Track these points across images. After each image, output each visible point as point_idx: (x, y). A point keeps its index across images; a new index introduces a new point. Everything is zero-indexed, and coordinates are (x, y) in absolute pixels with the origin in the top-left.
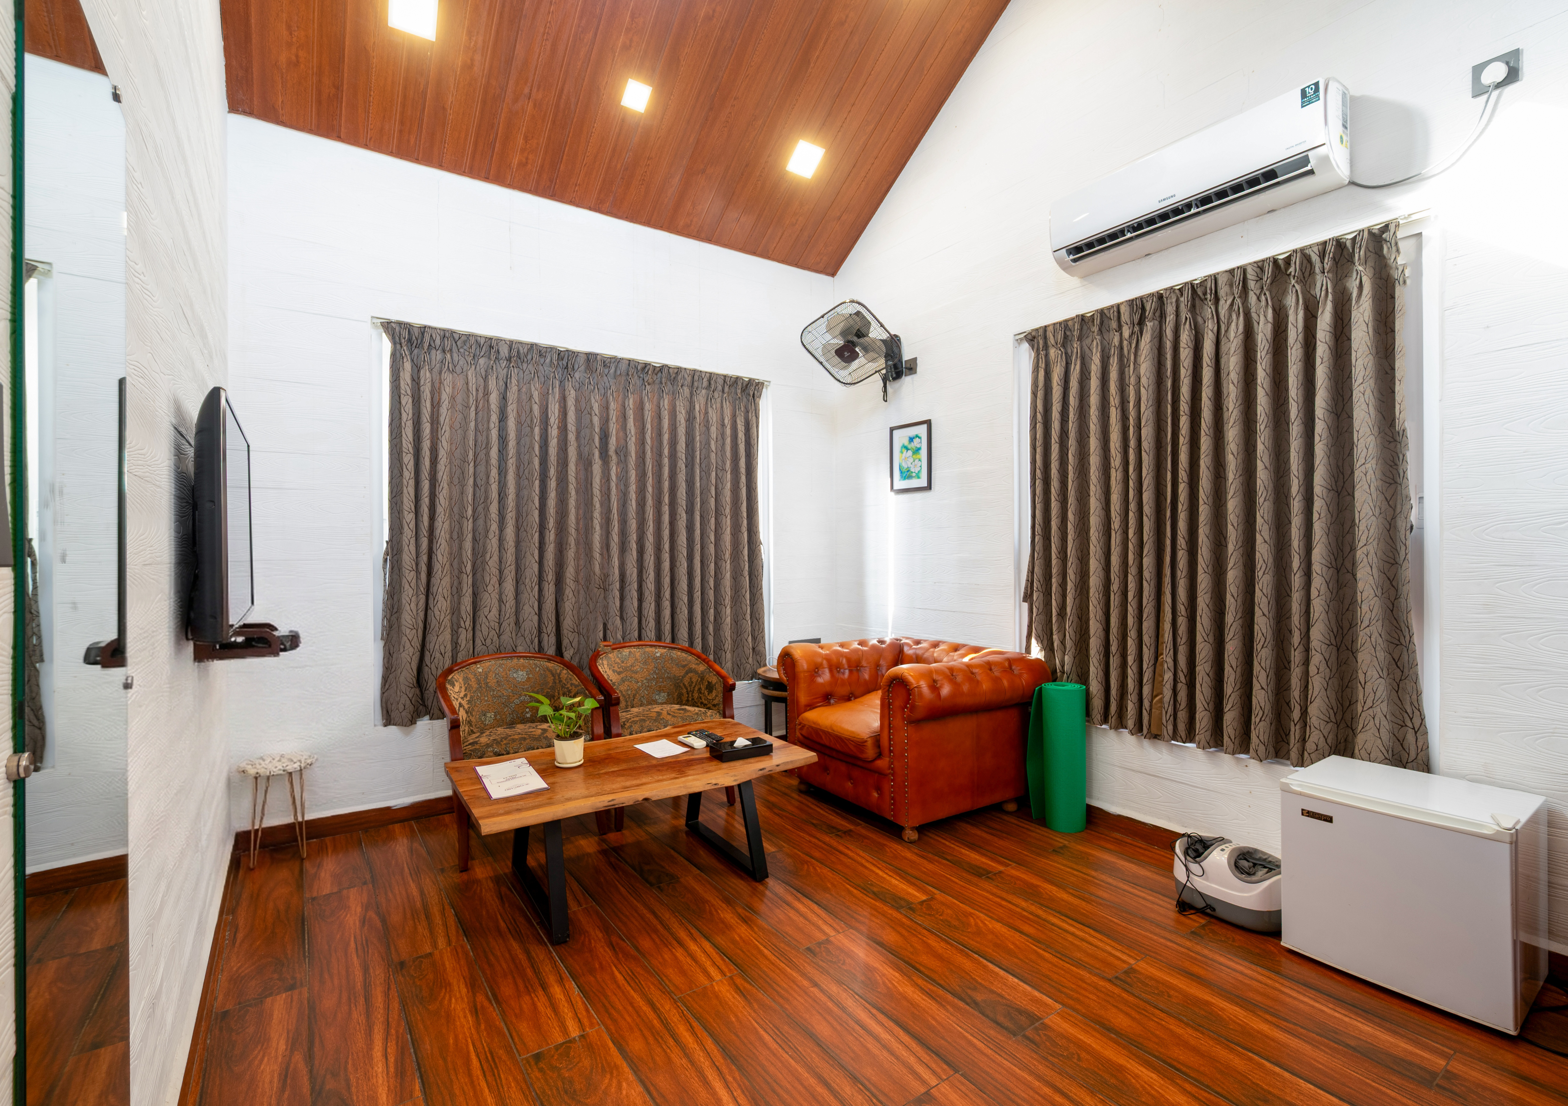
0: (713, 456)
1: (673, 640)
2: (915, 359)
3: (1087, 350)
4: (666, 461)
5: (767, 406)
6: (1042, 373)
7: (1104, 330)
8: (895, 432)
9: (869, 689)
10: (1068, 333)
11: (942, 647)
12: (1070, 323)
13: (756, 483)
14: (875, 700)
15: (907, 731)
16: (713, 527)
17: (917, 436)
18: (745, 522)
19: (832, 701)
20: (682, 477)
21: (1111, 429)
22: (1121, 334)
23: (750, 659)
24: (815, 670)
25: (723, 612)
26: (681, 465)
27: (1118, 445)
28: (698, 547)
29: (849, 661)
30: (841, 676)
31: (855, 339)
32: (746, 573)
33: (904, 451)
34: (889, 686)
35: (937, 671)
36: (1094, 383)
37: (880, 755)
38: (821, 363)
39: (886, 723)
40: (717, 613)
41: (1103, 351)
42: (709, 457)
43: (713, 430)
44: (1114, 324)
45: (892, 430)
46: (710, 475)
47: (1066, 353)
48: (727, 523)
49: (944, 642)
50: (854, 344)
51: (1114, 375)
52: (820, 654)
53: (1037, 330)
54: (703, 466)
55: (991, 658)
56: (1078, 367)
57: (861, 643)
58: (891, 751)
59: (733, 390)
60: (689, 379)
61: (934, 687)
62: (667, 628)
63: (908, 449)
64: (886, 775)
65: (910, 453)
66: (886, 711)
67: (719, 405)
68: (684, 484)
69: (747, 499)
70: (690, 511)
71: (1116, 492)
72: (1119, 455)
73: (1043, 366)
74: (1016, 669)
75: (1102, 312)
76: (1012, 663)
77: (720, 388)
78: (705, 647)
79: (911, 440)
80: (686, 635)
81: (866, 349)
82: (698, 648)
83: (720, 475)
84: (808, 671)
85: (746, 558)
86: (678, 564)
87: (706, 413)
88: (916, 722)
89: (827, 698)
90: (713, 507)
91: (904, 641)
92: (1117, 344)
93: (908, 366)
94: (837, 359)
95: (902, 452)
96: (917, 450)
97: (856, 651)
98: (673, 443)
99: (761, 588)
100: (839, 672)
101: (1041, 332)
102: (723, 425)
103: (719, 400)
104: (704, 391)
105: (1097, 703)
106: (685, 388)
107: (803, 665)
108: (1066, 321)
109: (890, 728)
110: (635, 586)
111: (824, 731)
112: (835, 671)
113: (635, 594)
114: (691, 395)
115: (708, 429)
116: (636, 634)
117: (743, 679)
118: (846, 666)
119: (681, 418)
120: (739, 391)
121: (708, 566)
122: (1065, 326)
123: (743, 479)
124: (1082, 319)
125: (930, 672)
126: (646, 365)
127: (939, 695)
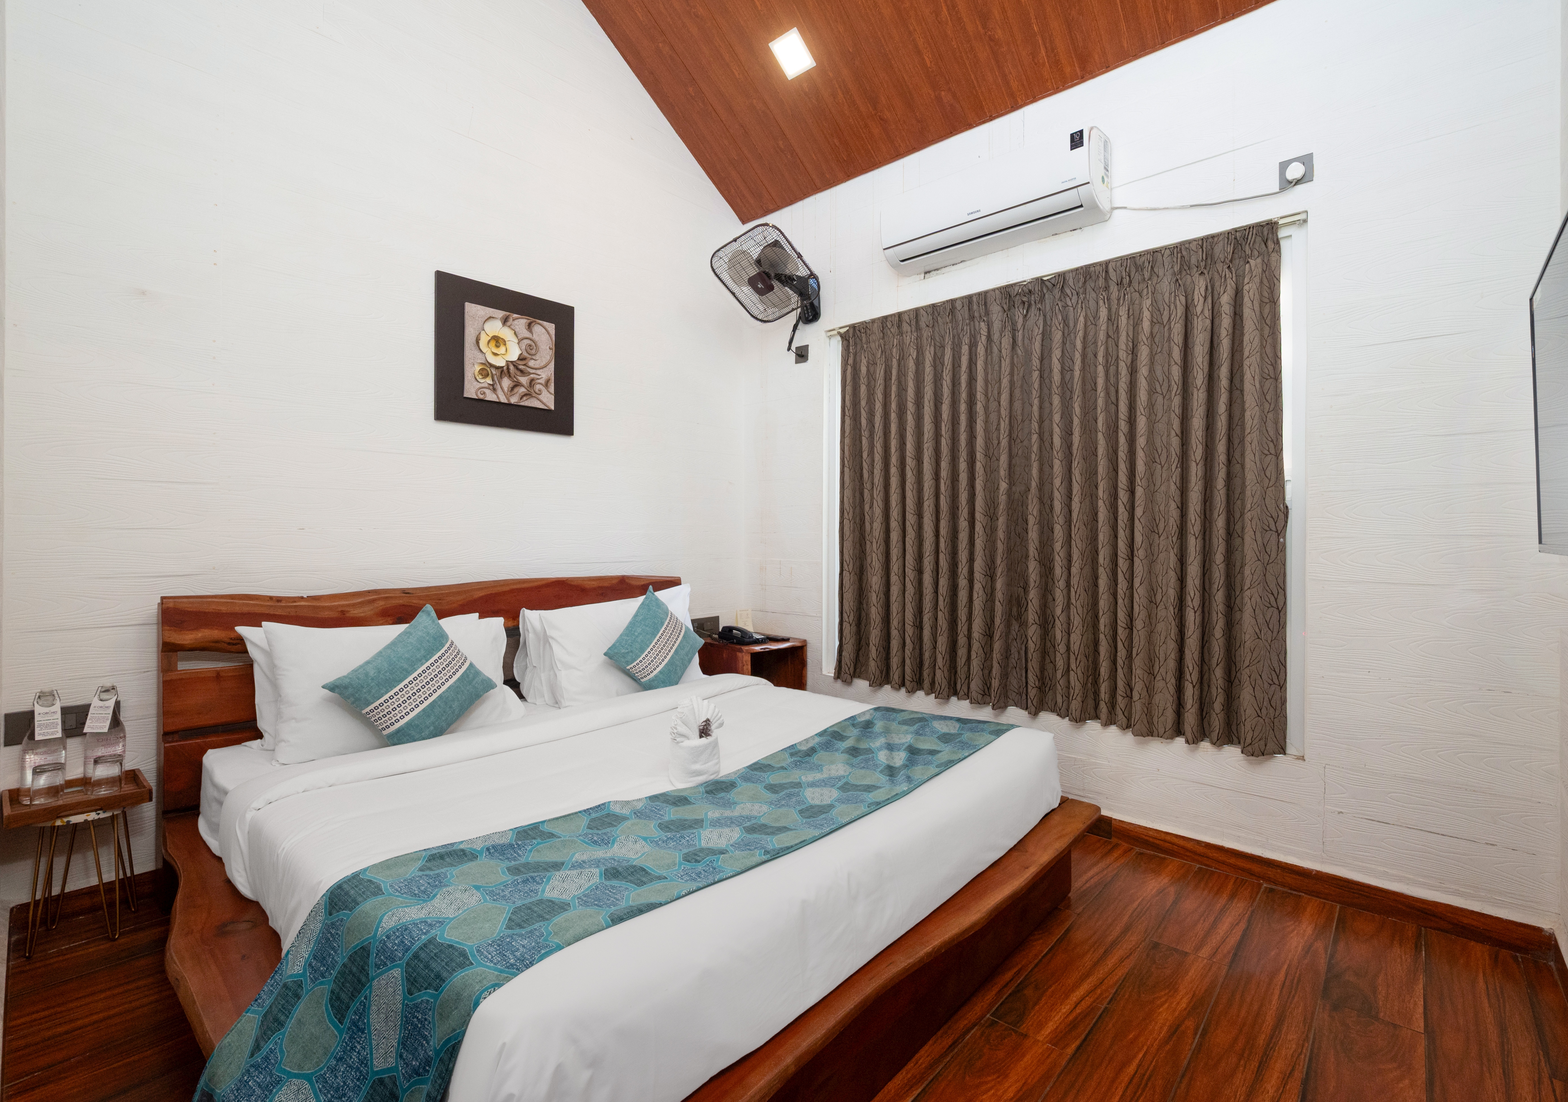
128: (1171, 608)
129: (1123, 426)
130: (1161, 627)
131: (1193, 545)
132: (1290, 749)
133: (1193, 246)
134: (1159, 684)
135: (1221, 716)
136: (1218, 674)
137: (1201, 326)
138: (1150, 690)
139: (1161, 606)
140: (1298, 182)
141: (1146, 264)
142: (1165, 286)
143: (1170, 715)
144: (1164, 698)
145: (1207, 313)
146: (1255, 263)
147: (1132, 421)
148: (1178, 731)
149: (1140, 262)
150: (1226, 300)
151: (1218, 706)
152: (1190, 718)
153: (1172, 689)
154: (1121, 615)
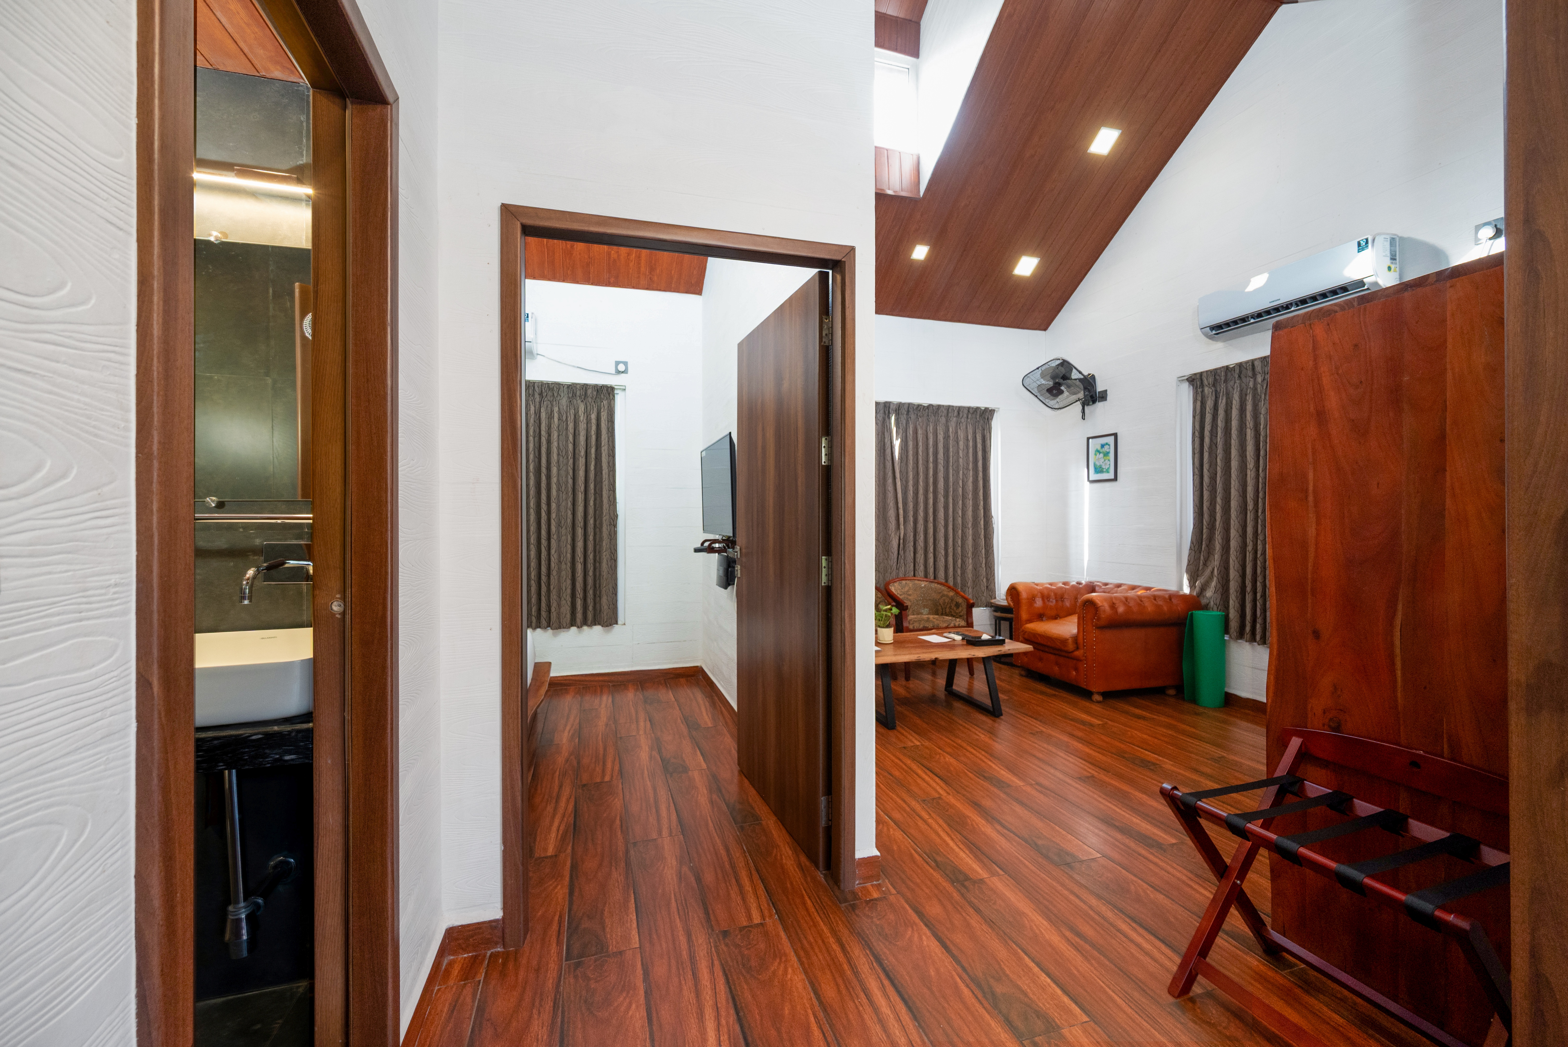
0: (961, 460)
1: (935, 578)
2: (1106, 391)
3: (1231, 389)
4: (931, 465)
5: (996, 424)
6: (1199, 404)
7: (1242, 376)
8: (1090, 440)
9: (1069, 613)
10: (1217, 377)
11: (1123, 587)
12: (1218, 371)
13: (989, 477)
14: (1074, 619)
15: (1095, 633)
16: (961, 507)
17: (1107, 444)
18: (982, 503)
19: (1044, 619)
20: (941, 475)
21: (1247, 443)
22: (1255, 380)
23: (985, 594)
24: (1032, 599)
25: (967, 562)
26: (941, 467)
27: (1252, 454)
28: (951, 519)
29: (1056, 594)
30: (1051, 604)
31: (1061, 381)
32: (982, 536)
33: (1098, 454)
34: (1084, 606)
35: (1116, 598)
36: (1235, 413)
37: (1077, 648)
38: (1036, 396)
39: (1082, 629)
40: (963, 562)
41: (1241, 391)
42: (958, 461)
43: (961, 444)
44: (1250, 373)
45: (1088, 439)
46: (959, 473)
47: (1216, 391)
48: (970, 503)
49: (1124, 584)
50: (1060, 384)
51: (1249, 407)
52: (1037, 589)
53: (1195, 374)
54: (954, 467)
55: (1156, 593)
56: (1224, 401)
57: (1064, 584)
58: (1084, 646)
59: (974, 416)
60: (945, 412)
61: (1113, 606)
62: (931, 570)
63: (1100, 453)
64: (1081, 661)
65: (1102, 455)
66: (1082, 622)
67: (965, 427)
68: (942, 479)
69: (983, 487)
70: (946, 496)
71: (1251, 485)
72: (1253, 461)
73: (1200, 399)
74: (1174, 601)
75: (1240, 365)
76: (1172, 597)
77: (965, 416)
78: (955, 583)
79: (1103, 446)
80: (943, 575)
81: (1068, 387)
82: (951, 583)
83: (965, 472)
84: (1028, 599)
85: (982, 527)
86: (938, 530)
87: (957, 432)
88: (1101, 628)
89: (1040, 617)
90: (961, 493)
91: (1096, 583)
92: (1252, 386)
93: (1101, 395)
94: (1048, 395)
95: (1096, 455)
96: (1106, 454)
97: (1061, 588)
98: (936, 454)
99: (993, 547)
100: (1049, 601)
101: (1198, 376)
102: (968, 440)
103: (965, 423)
104: (955, 419)
105: (1234, 624)
106: (943, 418)
107: (1024, 595)
108: (1216, 369)
109: (1084, 632)
110: (912, 544)
111: (1040, 635)
112: (1046, 600)
113: (912, 549)
114: (947, 421)
115: (958, 443)
116: (912, 573)
117: (980, 607)
118: (1054, 597)
119: (941, 437)
120: (978, 417)
121: (957, 532)
122: (1214, 373)
123: (981, 474)
124: (1227, 368)
125: (1111, 598)
126: (919, 406)
127: (1117, 612)
128: (569, 564)
129: (544, 470)
130: (563, 573)
131: (580, 532)
132: (619, 622)
133: (578, 387)
134: (563, 602)
135: (592, 612)
136: (590, 593)
137: (582, 426)
138: (559, 605)
139: (563, 563)
140: (623, 372)
141: (555, 388)
142: (564, 401)
143: (569, 616)
144: (566, 609)
145: (585, 421)
146: (605, 402)
147: (549, 468)
148: (573, 623)
149: (551, 387)
150: (593, 416)
151: (591, 608)
152: (579, 616)
153: (569, 604)
154: (544, 569)
